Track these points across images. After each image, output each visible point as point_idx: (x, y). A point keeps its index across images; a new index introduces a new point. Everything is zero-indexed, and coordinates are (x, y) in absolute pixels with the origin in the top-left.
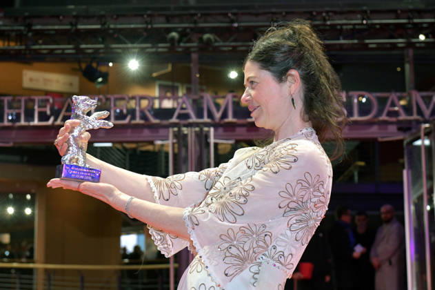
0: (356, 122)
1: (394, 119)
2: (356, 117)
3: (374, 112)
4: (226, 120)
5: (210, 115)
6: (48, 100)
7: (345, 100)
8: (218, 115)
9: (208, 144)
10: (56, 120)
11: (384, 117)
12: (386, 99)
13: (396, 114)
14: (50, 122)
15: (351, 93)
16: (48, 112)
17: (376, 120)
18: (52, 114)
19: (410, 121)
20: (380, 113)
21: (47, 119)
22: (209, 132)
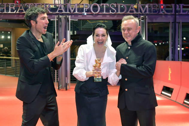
0: (119, 14)
1: (132, 13)
2: (119, 13)
3: (125, 11)
4: (75, 13)
5: (70, 11)
6: (14, 5)
7: (115, 6)
8: (72, 11)
9: (68, 21)
10: (16, 11)
11: (128, 13)
12: (130, 6)
13: (133, 12)
14: (15, 12)
15: (118, 4)
16: (14, 9)
17: (126, 13)
18: (15, 9)
19: (137, 14)
20: (127, 11)
21: (14, 11)
22: (69, 17)
